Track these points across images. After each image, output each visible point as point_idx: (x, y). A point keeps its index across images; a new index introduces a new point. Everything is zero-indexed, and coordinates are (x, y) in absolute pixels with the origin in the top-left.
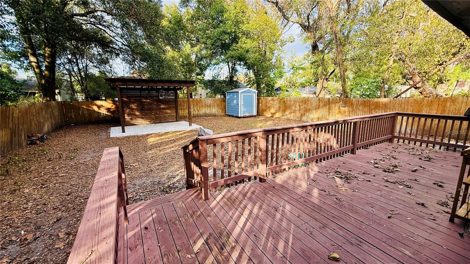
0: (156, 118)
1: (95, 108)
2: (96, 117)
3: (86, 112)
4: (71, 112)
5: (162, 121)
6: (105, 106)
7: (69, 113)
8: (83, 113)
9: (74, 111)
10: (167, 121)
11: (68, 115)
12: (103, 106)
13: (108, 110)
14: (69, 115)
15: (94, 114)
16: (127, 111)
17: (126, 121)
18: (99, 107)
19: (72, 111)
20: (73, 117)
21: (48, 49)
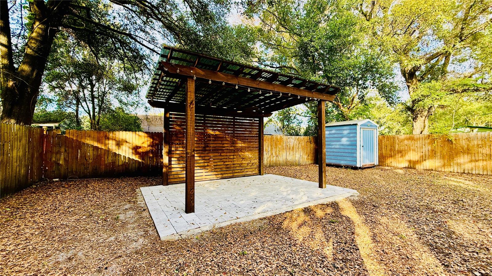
0: (228, 168)
1: (112, 145)
2: (110, 163)
3: (90, 153)
4: (59, 153)
5: (235, 174)
6: (131, 142)
7: (54, 155)
8: (84, 156)
9: (65, 151)
10: (244, 174)
11: (51, 159)
12: (127, 142)
13: (136, 149)
14: (54, 159)
15: (106, 157)
16: (178, 152)
17: (173, 173)
18: (119, 144)
19: (63, 150)
20: (61, 163)
21: (40, 26)
